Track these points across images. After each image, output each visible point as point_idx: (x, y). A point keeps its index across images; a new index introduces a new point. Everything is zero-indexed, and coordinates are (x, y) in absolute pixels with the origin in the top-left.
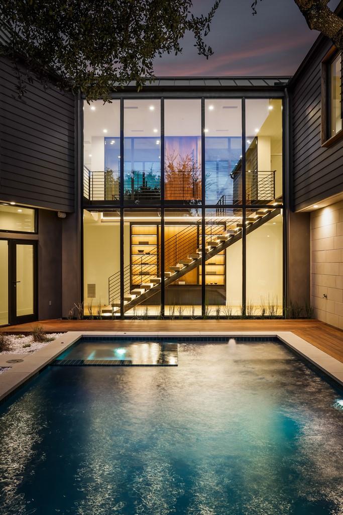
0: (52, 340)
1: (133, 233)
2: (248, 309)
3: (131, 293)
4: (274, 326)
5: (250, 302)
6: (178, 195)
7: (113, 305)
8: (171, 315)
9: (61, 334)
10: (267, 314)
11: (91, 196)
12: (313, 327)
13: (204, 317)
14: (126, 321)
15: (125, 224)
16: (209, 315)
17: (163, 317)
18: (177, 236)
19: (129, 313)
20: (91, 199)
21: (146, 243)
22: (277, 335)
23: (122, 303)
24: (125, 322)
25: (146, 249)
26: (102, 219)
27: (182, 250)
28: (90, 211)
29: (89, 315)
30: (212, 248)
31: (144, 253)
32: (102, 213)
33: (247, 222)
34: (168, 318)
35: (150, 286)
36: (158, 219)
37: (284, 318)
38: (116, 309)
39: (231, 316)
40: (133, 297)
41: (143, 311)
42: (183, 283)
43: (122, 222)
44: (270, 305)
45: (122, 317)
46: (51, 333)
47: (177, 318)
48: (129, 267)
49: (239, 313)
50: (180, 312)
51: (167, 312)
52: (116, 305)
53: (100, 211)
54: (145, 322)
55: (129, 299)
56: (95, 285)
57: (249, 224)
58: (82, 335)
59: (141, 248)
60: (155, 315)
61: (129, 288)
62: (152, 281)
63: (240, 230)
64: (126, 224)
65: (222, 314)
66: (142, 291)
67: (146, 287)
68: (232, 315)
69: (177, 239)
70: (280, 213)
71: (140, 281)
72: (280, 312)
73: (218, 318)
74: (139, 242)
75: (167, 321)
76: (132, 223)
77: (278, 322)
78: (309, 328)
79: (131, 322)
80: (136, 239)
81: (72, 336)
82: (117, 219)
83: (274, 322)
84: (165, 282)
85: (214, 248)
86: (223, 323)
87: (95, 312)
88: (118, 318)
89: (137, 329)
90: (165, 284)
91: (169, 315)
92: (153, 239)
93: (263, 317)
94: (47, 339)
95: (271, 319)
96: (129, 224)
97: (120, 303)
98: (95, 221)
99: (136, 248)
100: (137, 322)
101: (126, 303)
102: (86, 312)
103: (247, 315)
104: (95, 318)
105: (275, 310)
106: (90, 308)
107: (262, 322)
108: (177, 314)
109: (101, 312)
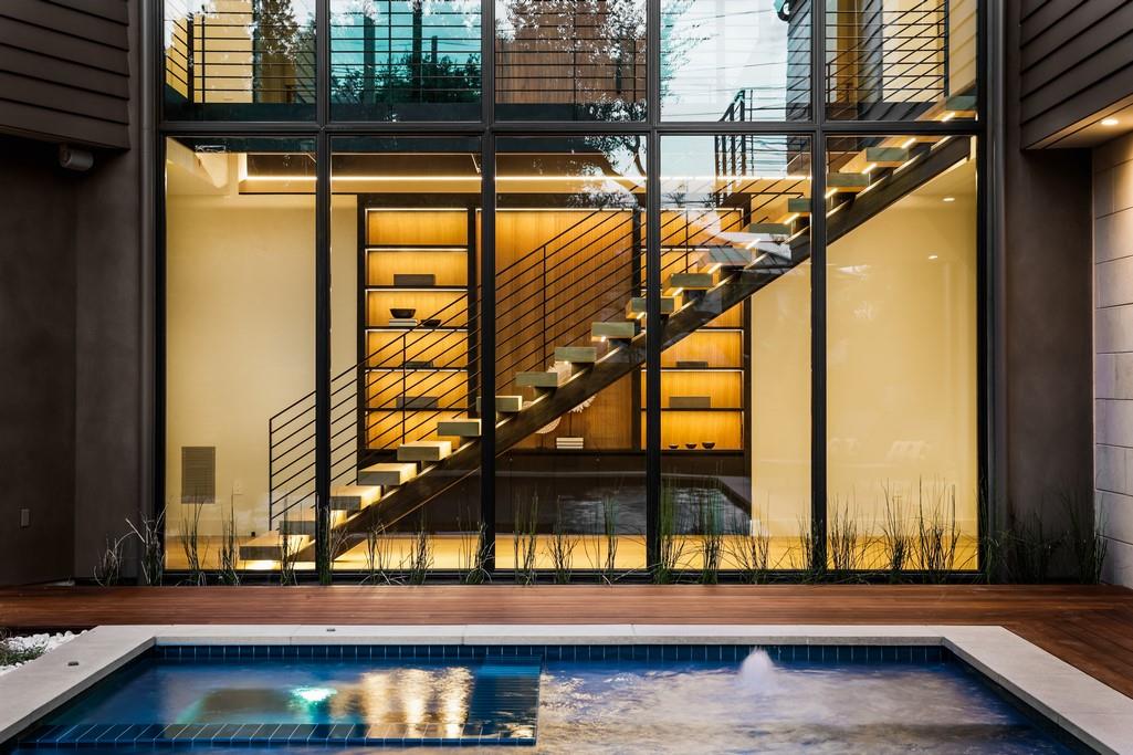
0: (32, 655)
1: (372, 238)
2: (835, 544)
3: (361, 480)
4: (938, 605)
5: (841, 513)
6: (556, 84)
7: (287, 530)
8: (521, 566)
9: (69, 636)
10: (912, 563)
11: (198, 83)
12: (1096, 612)
13: (657, 573)
14: (339, 588)
15: (336, 202)
16: (677, 567)
17: (486, 573)
18: (550, 248)
19: (354, 559)
20: (198, 98)
21: (425, 282)
22: (943, 639)
23: (322, 518)
24: (332, 594)
25: (425, 304)
26: (243, 184)
27: (572, 306)
28: (191, 144)
29: (187, 567)
30: (687, 295)
31: (416, 320)
32: (243, 157)
33: (830, 193)
34: (510, 577)
35: (436, 451)
36: (471, 182)
37: (983, 581)
38: (298, 542)
39: (764, 571)
40: (370, 495)
41: (407, 553)
42: (576, 443)
43: (323, 193)
44: (927, 526)
45: (323, 576)
46: (28, 631)
47: (545, 577)
48: (353, 375)
49: (799, 560)
50: (559, 556)
51: (506, 558)
52: (301, 528)
53: (234, 148)
54: (415, 594)
55: (351, 504)
56: (213, 449)
57: (839, 197)
58: (154, 639)
59: (405, 300)
60: (455, 566)
61: (353, 460)
62: (443, 431)
63: (802, 222)
64: (342, 204)
65: (727, 562)
66: (407, 472)
67: (422, 457)
68: (770, 566)
69: (550, 263)
70: (968, 155)
71: (398, 431)
72: (965, 558)
73: (712, 577)
74: (396, 277)
75: (505, 589)
76: (366, 200)
77: (955, 593)
78: (1082, 614)
79: (357, 594)
80: (385, 265)
81: (113, 643)
82: (303, 183)
83: (939, 593)
84: (499, 435)
85: (696, 295)
86: (731, 595)
87: (211, 558)
88: (303, 577)
89: (381, 615)
90: (498, 442)
91: (512, 566)
92: (451, 265)
93: (894, 576)
94: (9, 652)
95: (929, 582)
96: (352, 201)
97: (314, 519)
98: (215, 188)
99: (383, 303)
100: (382, 592)
101: (337, 517)
102: (174, 558)
103: (831, 566)
104: (212, 578)
105: (946, 548)
106: (191, 541)
107: (891, 593)
108: (544, 561)
109: (237, 555)
